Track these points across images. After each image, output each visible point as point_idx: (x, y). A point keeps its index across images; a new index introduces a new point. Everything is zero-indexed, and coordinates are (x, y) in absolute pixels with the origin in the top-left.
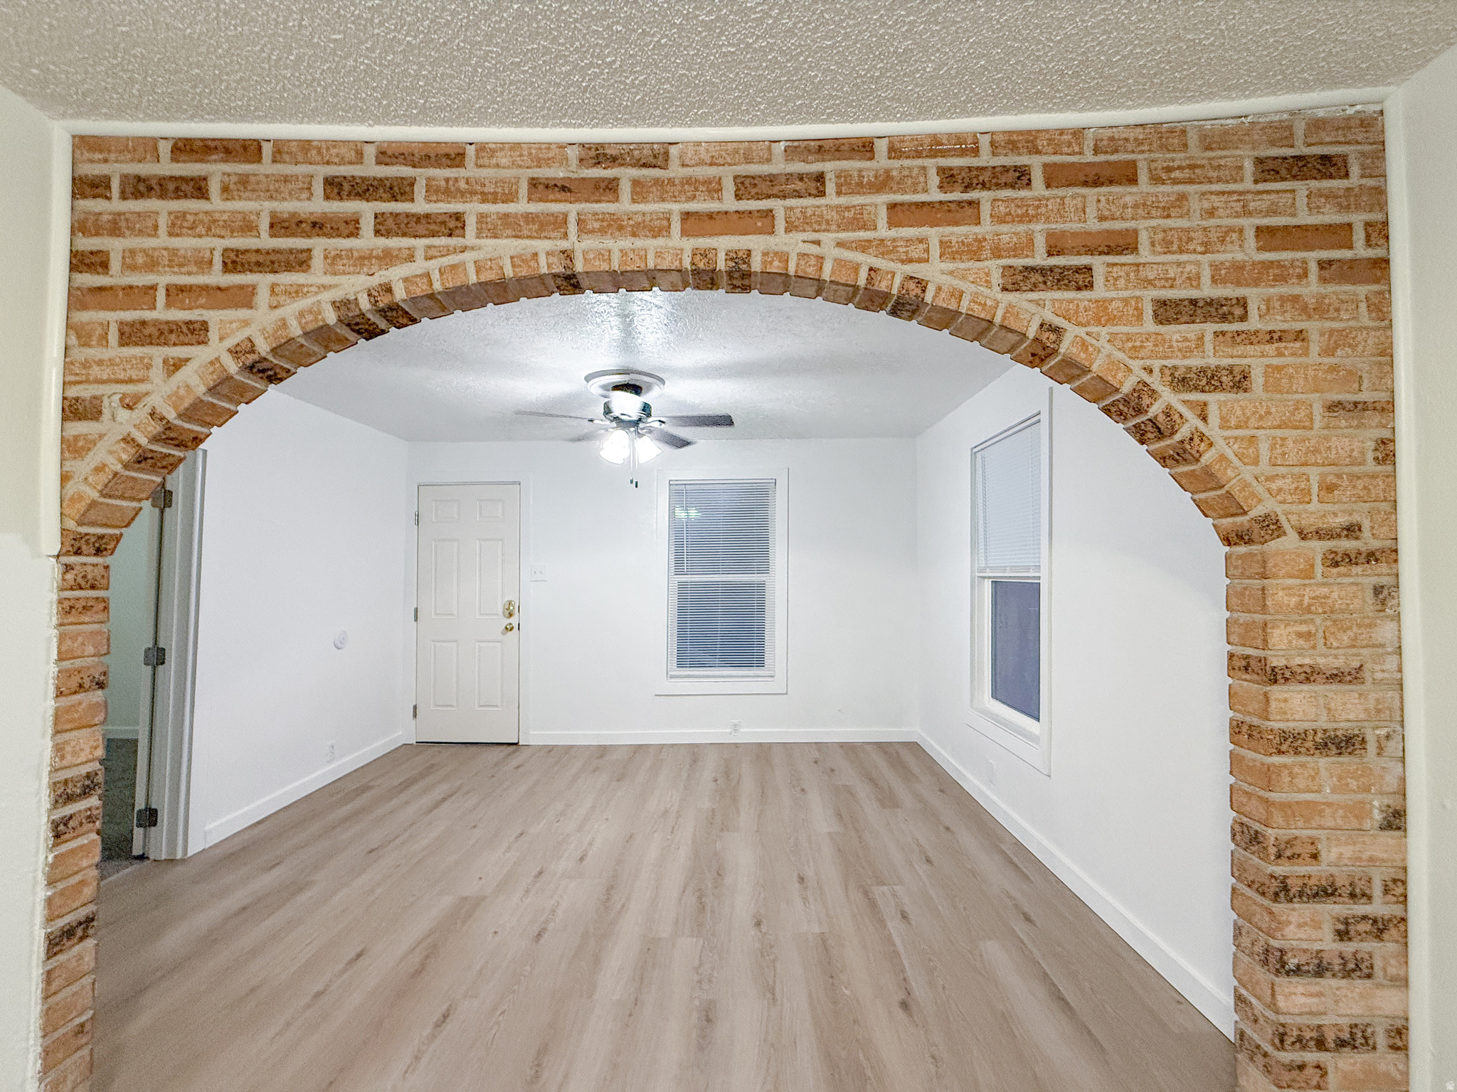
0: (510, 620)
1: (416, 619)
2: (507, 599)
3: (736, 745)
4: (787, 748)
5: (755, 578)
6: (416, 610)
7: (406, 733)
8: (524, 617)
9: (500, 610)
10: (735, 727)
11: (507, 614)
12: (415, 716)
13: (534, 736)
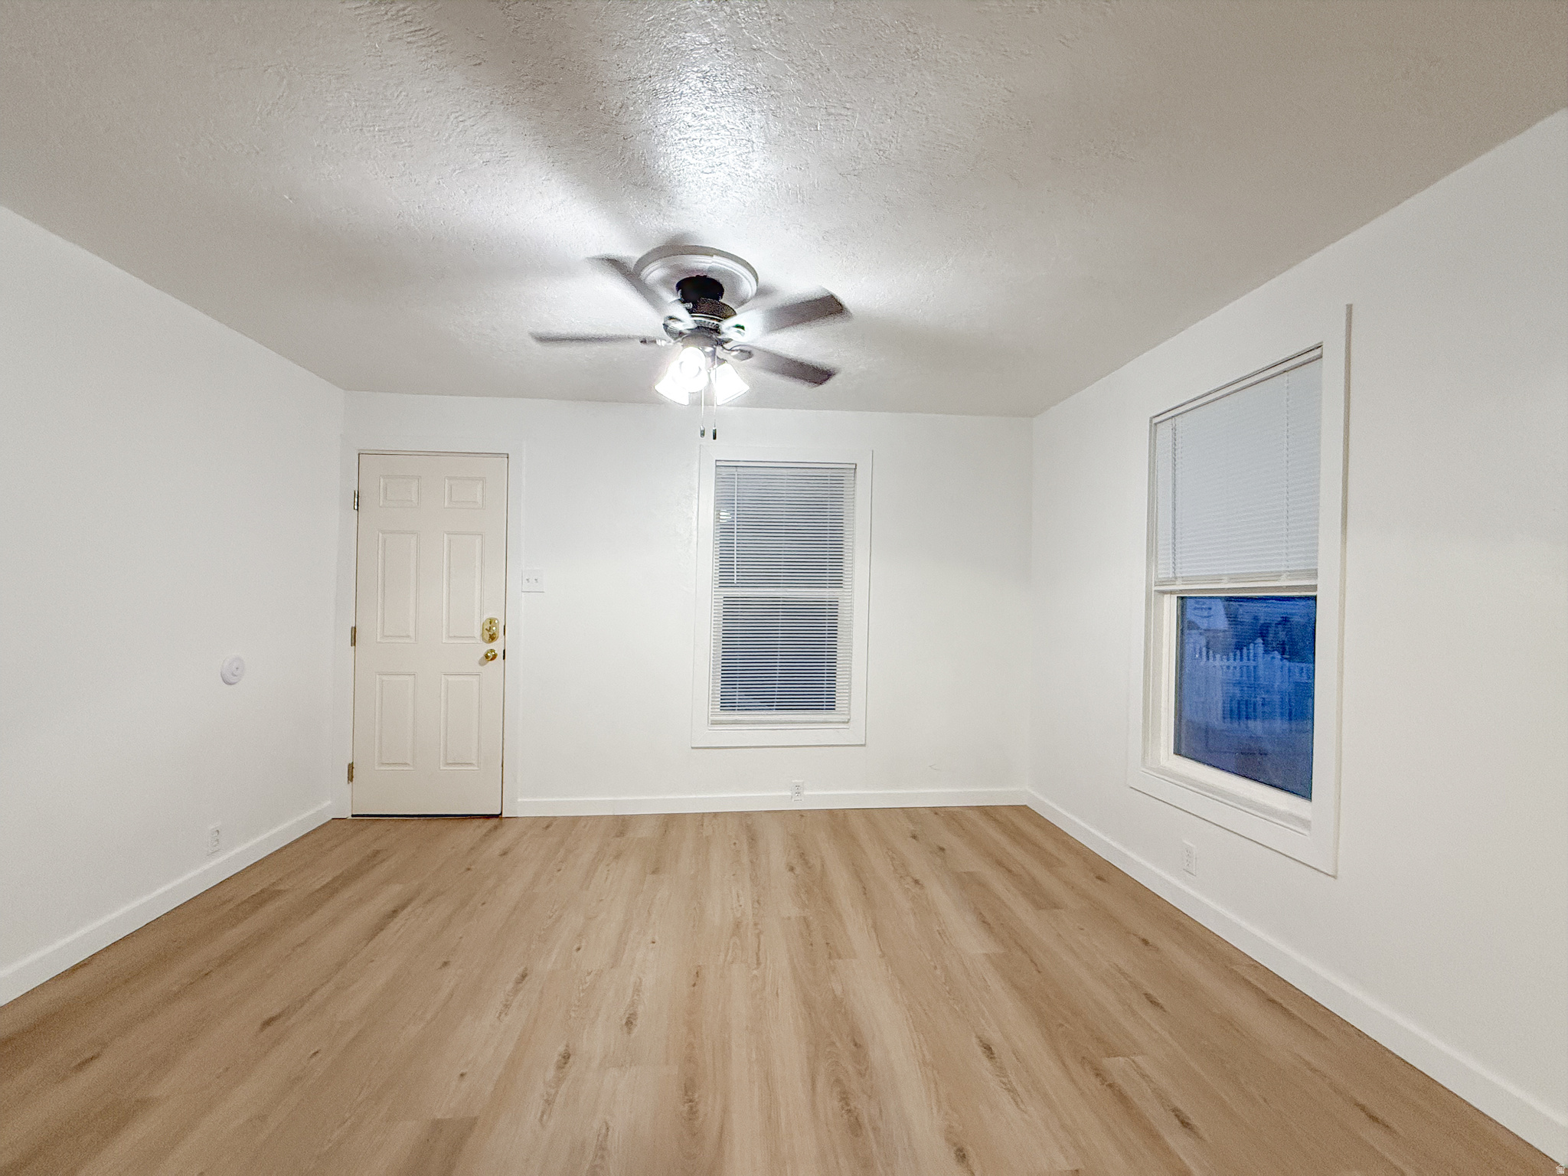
0: (492, 646)
1: (354, 643)
2: (486, 616)
3: (801, 814)
4: (867, 814)
5: (826, 593)
6: (354, 630)
7: (337, 802)
8: (512, 641)
9: (477, 633)
10: (798, 789)
11: (487, 637)
12: (351, 778)
13: (523, 804)
